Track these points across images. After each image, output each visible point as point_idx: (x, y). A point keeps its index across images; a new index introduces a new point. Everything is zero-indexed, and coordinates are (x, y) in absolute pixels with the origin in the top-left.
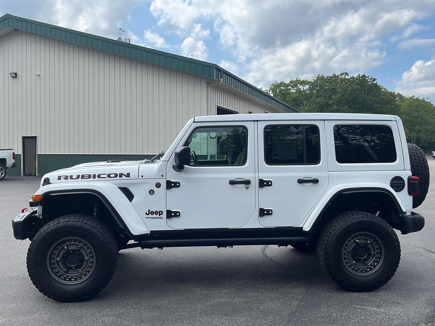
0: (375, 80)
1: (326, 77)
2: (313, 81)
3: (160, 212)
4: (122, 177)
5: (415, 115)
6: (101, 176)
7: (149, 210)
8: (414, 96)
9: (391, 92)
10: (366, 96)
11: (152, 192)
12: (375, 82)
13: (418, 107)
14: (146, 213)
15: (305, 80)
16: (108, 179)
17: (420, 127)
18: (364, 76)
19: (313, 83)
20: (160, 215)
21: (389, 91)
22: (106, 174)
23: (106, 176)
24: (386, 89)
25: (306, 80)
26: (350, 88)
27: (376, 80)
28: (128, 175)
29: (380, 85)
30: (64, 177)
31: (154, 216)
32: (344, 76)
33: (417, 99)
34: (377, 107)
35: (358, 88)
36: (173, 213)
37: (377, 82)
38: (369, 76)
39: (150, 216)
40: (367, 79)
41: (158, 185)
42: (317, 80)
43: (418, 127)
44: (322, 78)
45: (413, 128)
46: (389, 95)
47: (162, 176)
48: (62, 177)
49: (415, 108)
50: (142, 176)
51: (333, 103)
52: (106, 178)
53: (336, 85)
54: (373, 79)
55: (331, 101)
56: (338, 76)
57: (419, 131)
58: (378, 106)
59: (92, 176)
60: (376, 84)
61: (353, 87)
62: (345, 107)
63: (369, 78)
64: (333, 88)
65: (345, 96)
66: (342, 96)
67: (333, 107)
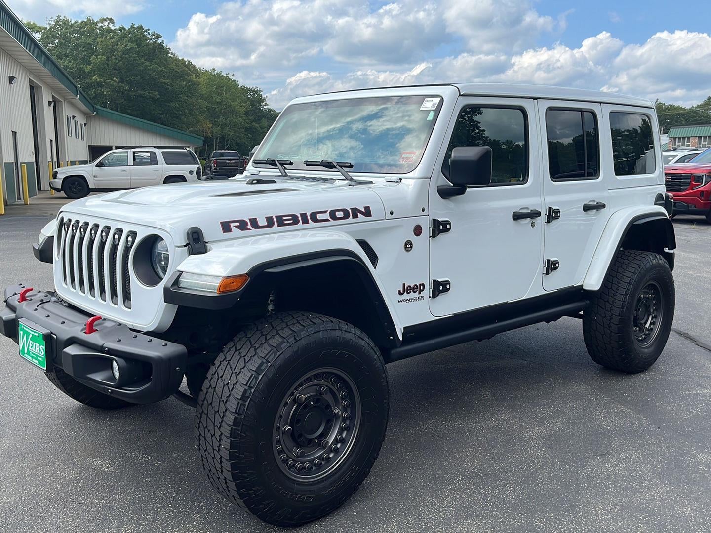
0: (158, 37)
1: (73, 22)
2: (48, 27)
3: (420, 285)
4: (357, 217)
5: (217, 100)
6: (319, 217)
7: (404, 285)
8: (214, 69)
9: (183, 59)
10: (148, 63)
11: (408, 246)
12: (159, 41)
13: (219, 87)
14: (400, 291)
15: (32, 23)
16: (332, 222)
17: (226, 120)
18: (141, 27)
19: (48, 31)
20: (420, 293)
21: (180, 58)
22: (325, 212)
23: (327, 216)
24: (175, 54)
25: (34, 24)
26: (121, 47)
27: (161, 37)
28: (367, 212)
29: (167, 46)
30: (238, 224)
31: (412, 295)
32: (106, 23)
33: (219, 74)
34: (166, 84)
35: (133, 48)
36: (442, 285)
37: (163, 42)
38: (149, 30)
39: (406, 296)
40: (145, 33)
41: (418, 231)
42: (55, 25)
43: (221, 119)
44: (66, 23)
45: (216, 120)
46: (182, 64)
47: (423, 210)
48: (232, 224)
49: (216, 88)
50: (392, 213)
51: (92, 70)
52: (327, 220)
53: (94, 38)
54: (156, 35)
55: (88, 67)
56: (96, 24)
57: (223, 126)
58: (167, 81)
59: (300, 218)
60: (161, 45)
61: (126, 46)
62: (115, 79)
63: (148, 33)
64: (89, 44)
65: (114, 60)
66: (108, 59)
67: (93, 78)
